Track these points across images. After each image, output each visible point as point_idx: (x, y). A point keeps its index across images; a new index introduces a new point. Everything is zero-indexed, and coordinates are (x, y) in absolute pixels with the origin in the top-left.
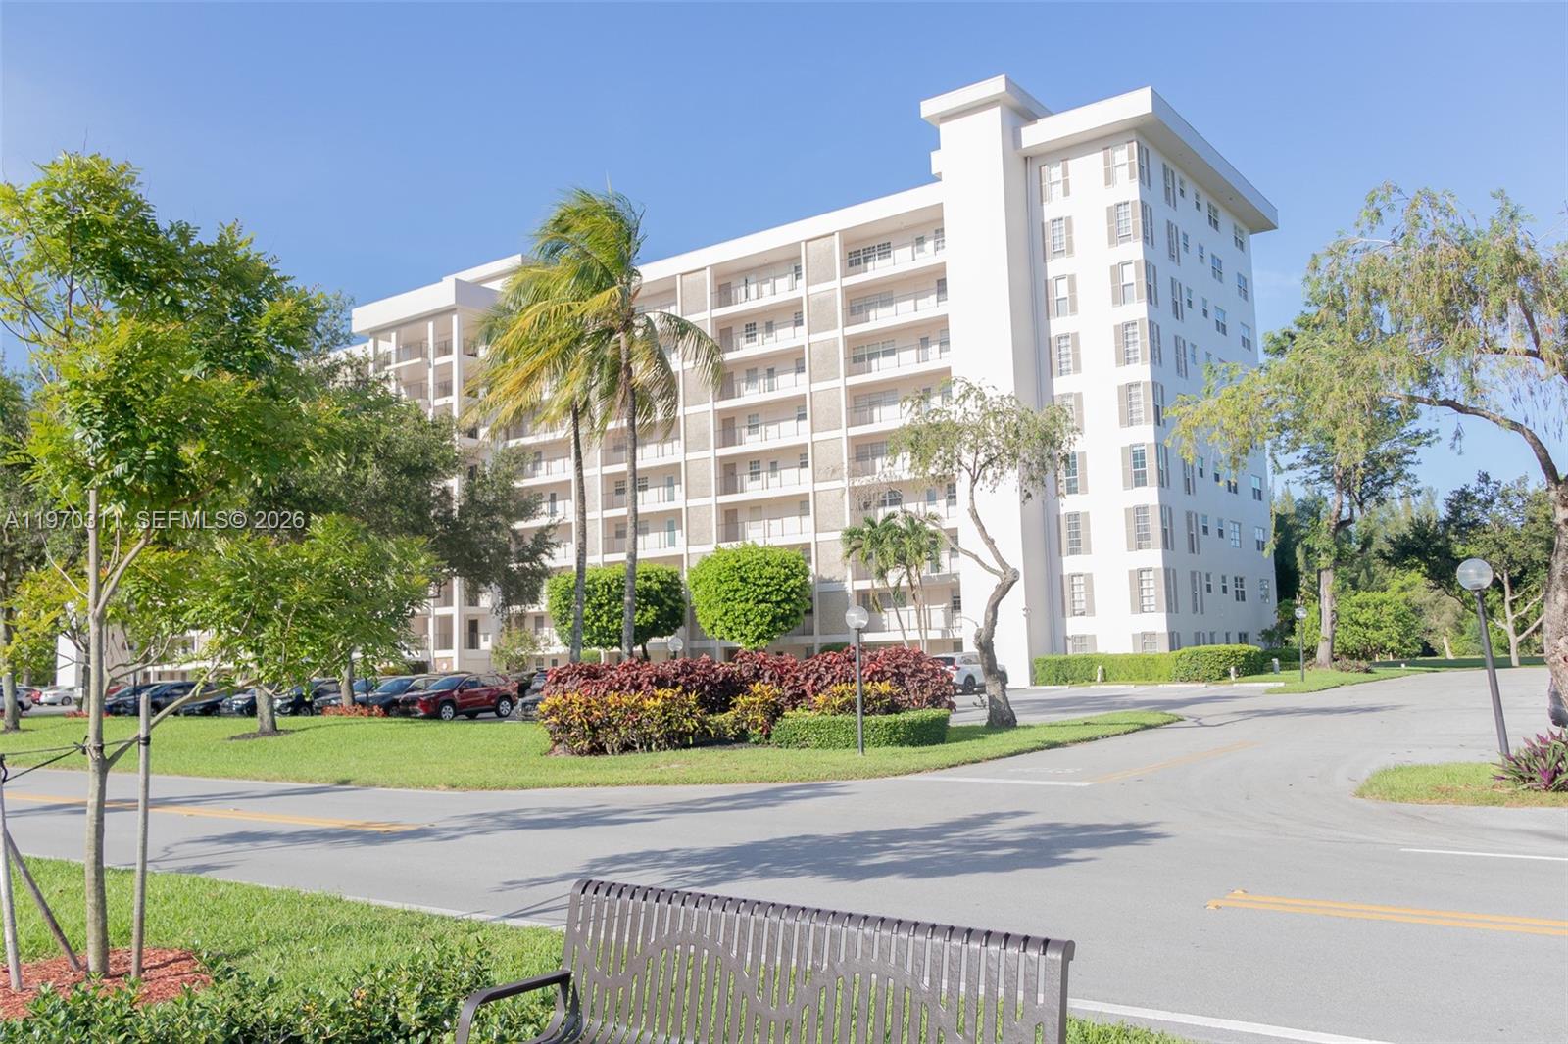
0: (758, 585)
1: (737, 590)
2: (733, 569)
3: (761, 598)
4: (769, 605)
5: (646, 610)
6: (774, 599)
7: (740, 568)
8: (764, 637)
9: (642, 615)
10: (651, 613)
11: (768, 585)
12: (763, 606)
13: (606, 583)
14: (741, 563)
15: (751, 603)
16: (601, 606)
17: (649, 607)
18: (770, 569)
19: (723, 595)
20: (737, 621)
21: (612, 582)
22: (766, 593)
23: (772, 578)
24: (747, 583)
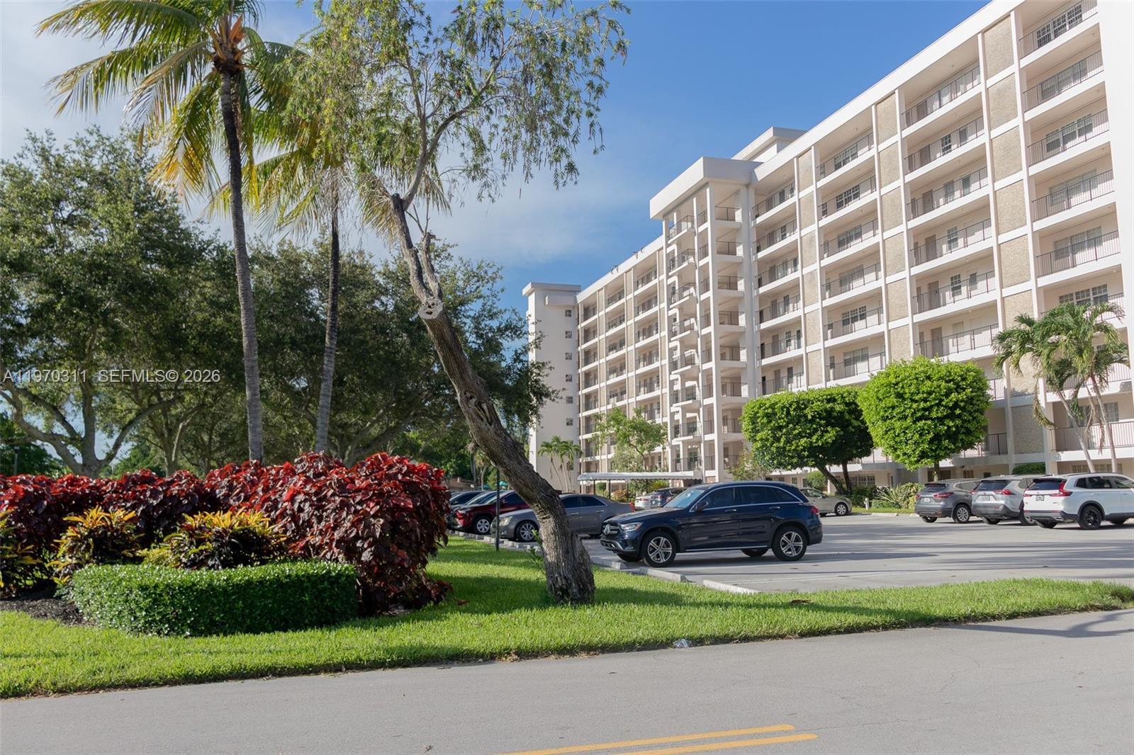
0: (916, 401)
1: (893, 408)
2: (889, 385)
3: (919, 414)
4: (929, 422)
5: (827, 432)
6: (934, 415)
7: (897, 384)
8: (928, 457)
9: (822, 436)
10: (831, 435)
11: (925, 400)
12: (921, 424)
13: (784, 407)
14: (899, 379)
15: (909, 420)
16: (780, 428)
17: (829, 429)
18: (928, 383)
19: (882, 413)
20: (897, 439)
21: (791, 405)
22: (924, 409)
23: (930, 393)
24: (904, 399)
